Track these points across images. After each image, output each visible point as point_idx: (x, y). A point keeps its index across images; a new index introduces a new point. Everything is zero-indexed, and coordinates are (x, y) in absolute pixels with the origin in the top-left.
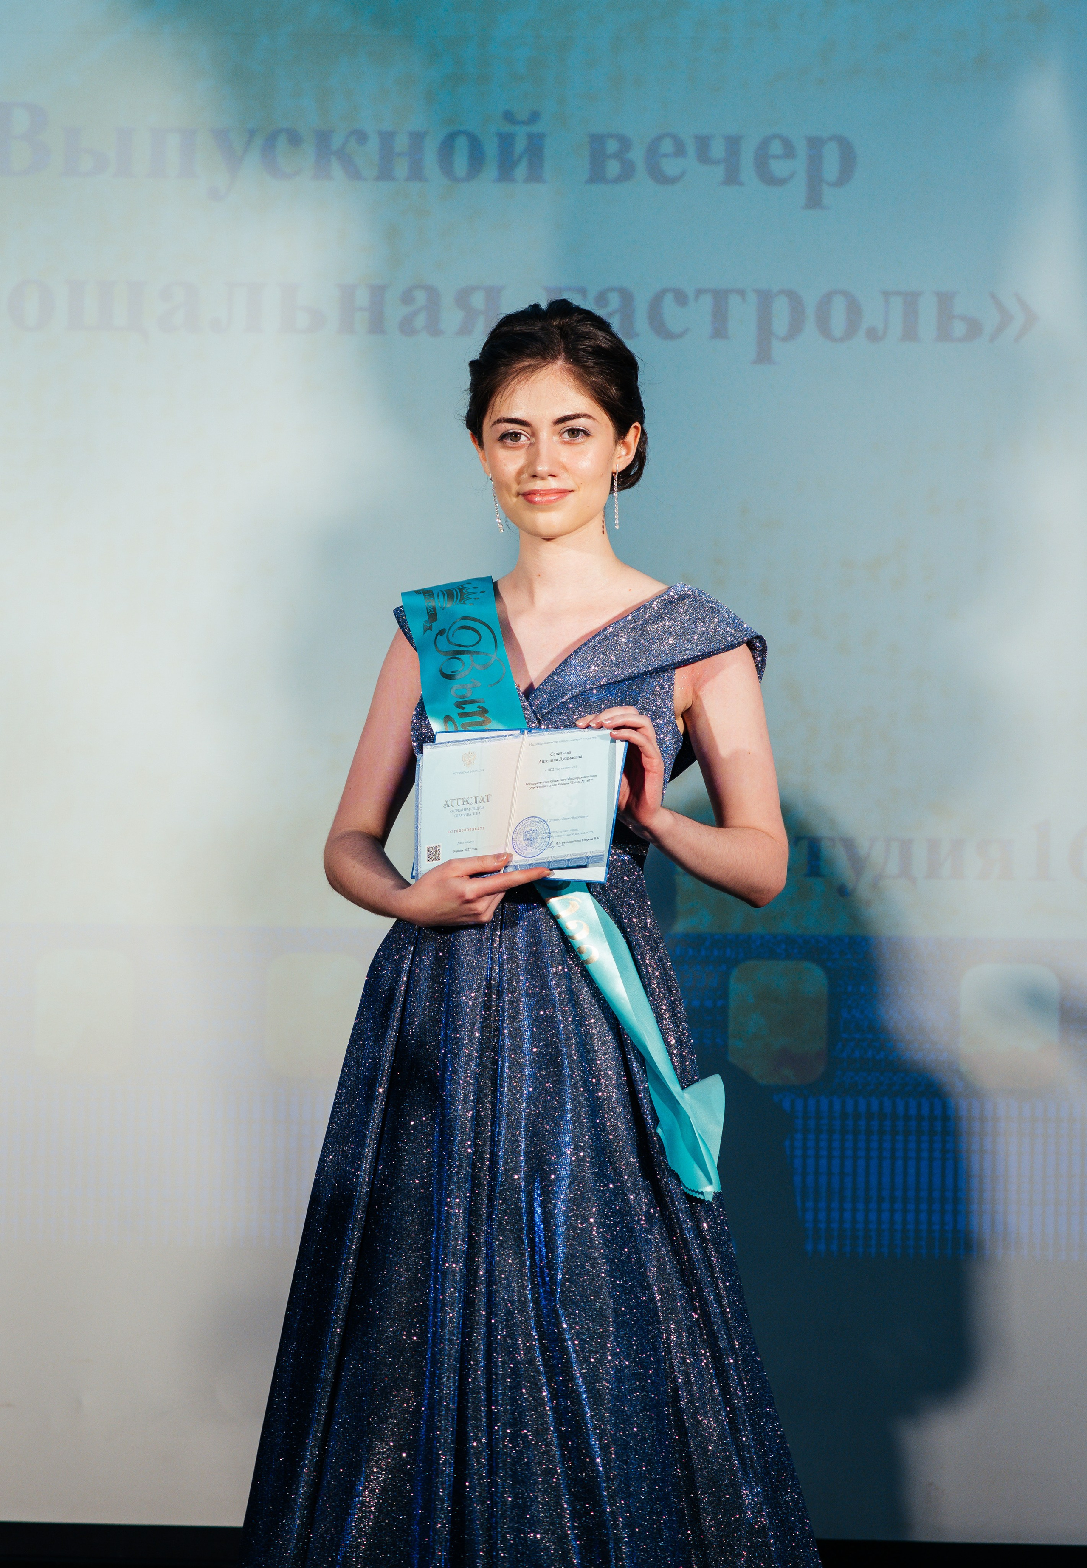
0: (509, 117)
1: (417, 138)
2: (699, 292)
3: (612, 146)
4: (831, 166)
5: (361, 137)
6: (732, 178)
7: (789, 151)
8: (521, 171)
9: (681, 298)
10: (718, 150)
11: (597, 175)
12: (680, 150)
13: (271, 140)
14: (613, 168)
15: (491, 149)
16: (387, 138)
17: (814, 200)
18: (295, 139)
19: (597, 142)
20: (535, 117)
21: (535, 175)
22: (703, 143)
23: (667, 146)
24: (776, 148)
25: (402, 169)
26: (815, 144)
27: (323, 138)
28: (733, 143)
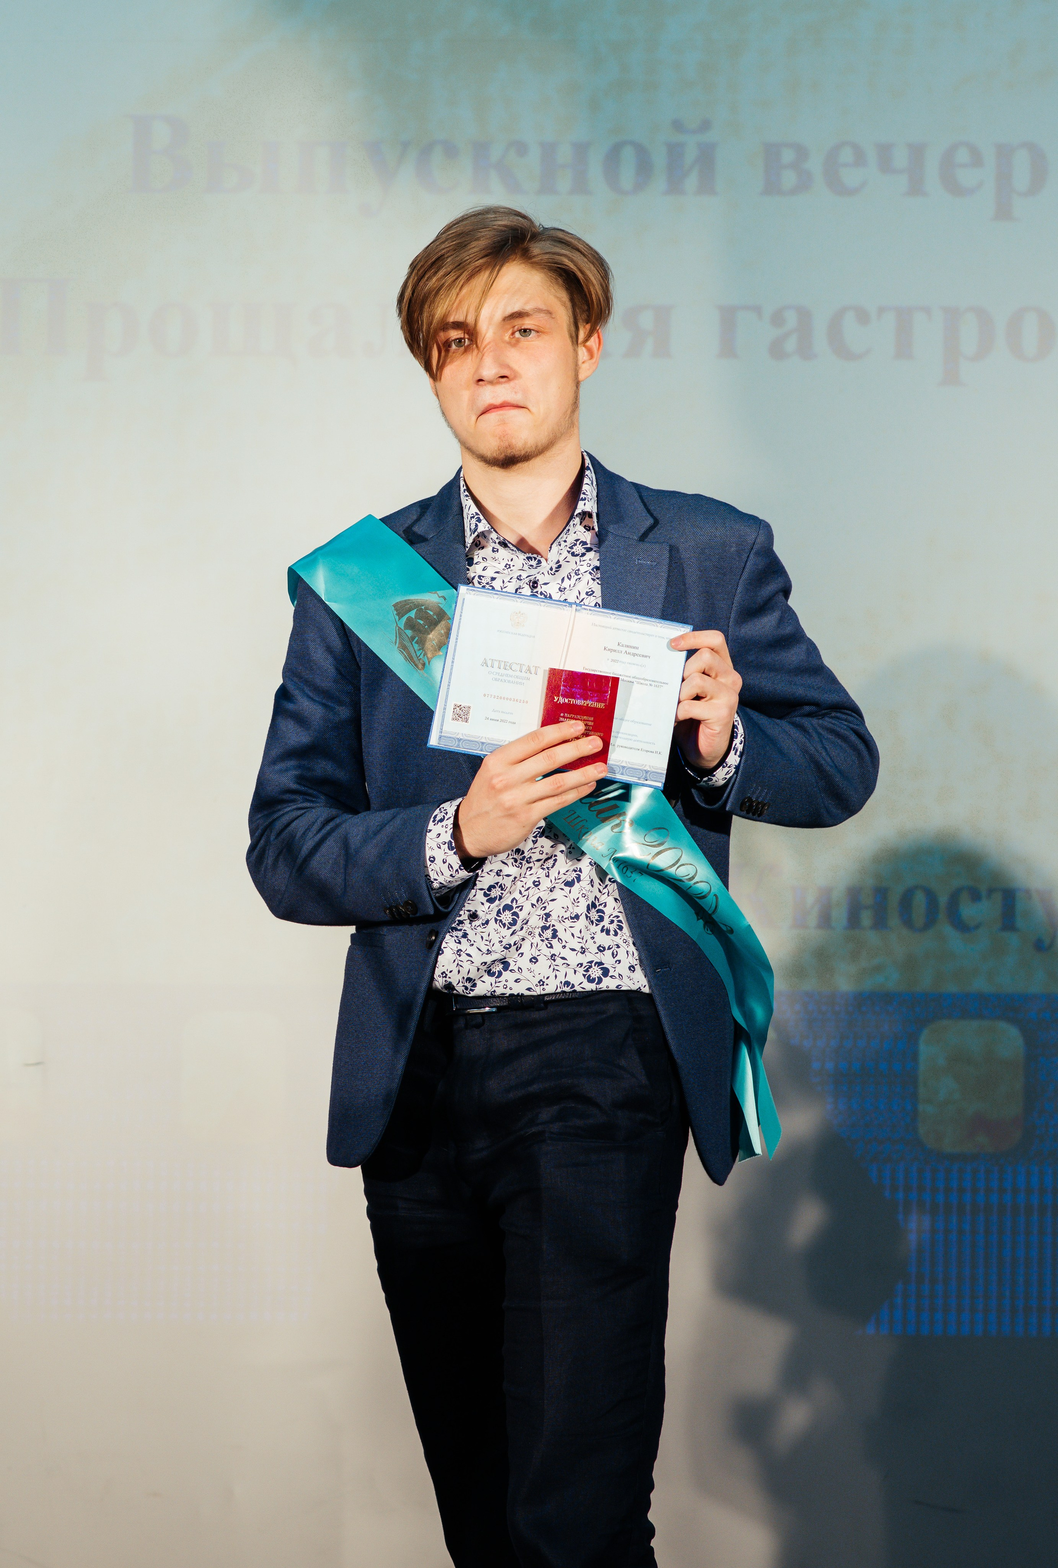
0: (678, 126)
1: (581, 150)
2: (881, 310)
3: (788, 156)
4: (1021, 177)
5: (521, 148)
6: (916, 188)
7: (977, 159)
8: (692, 182)
9: (863, 317)
10: (900, 158)
11: (772, 188)
12: (860, 159)
13: (426, 151)
14: (789, 178)
15: (659, 159)
16: (549, 150)
17: (1003, 212)
18: (451, 151)
19: (771, 152)
20: (705, 125)
21: (707, 186)
22: (885, 151)
23: (847, 155)
24: (963, 156)
25: (564, 182)
26: (1004, 153)
27: (481, 149)
28: (917, 152)
